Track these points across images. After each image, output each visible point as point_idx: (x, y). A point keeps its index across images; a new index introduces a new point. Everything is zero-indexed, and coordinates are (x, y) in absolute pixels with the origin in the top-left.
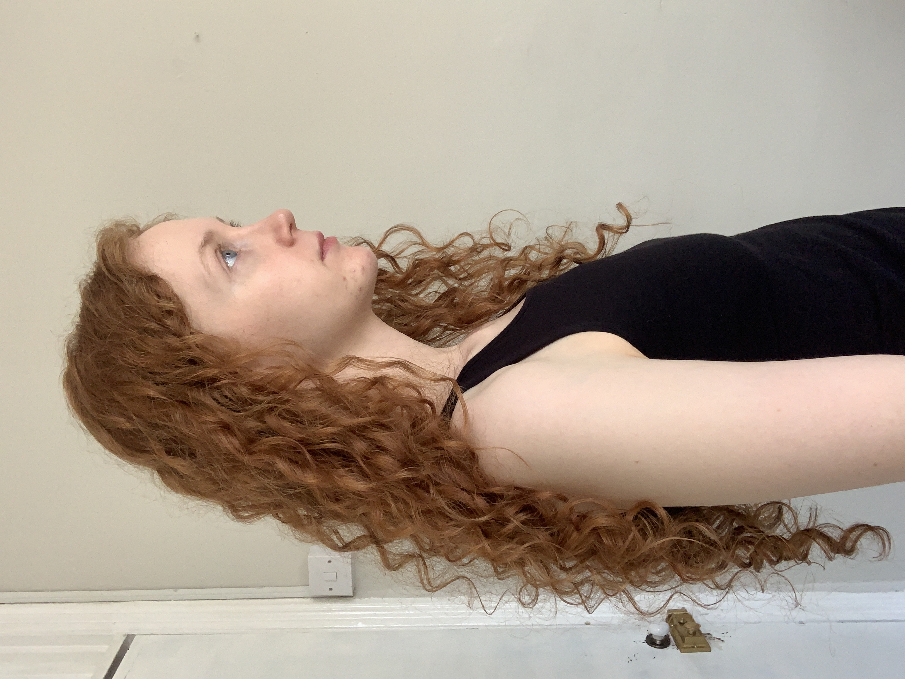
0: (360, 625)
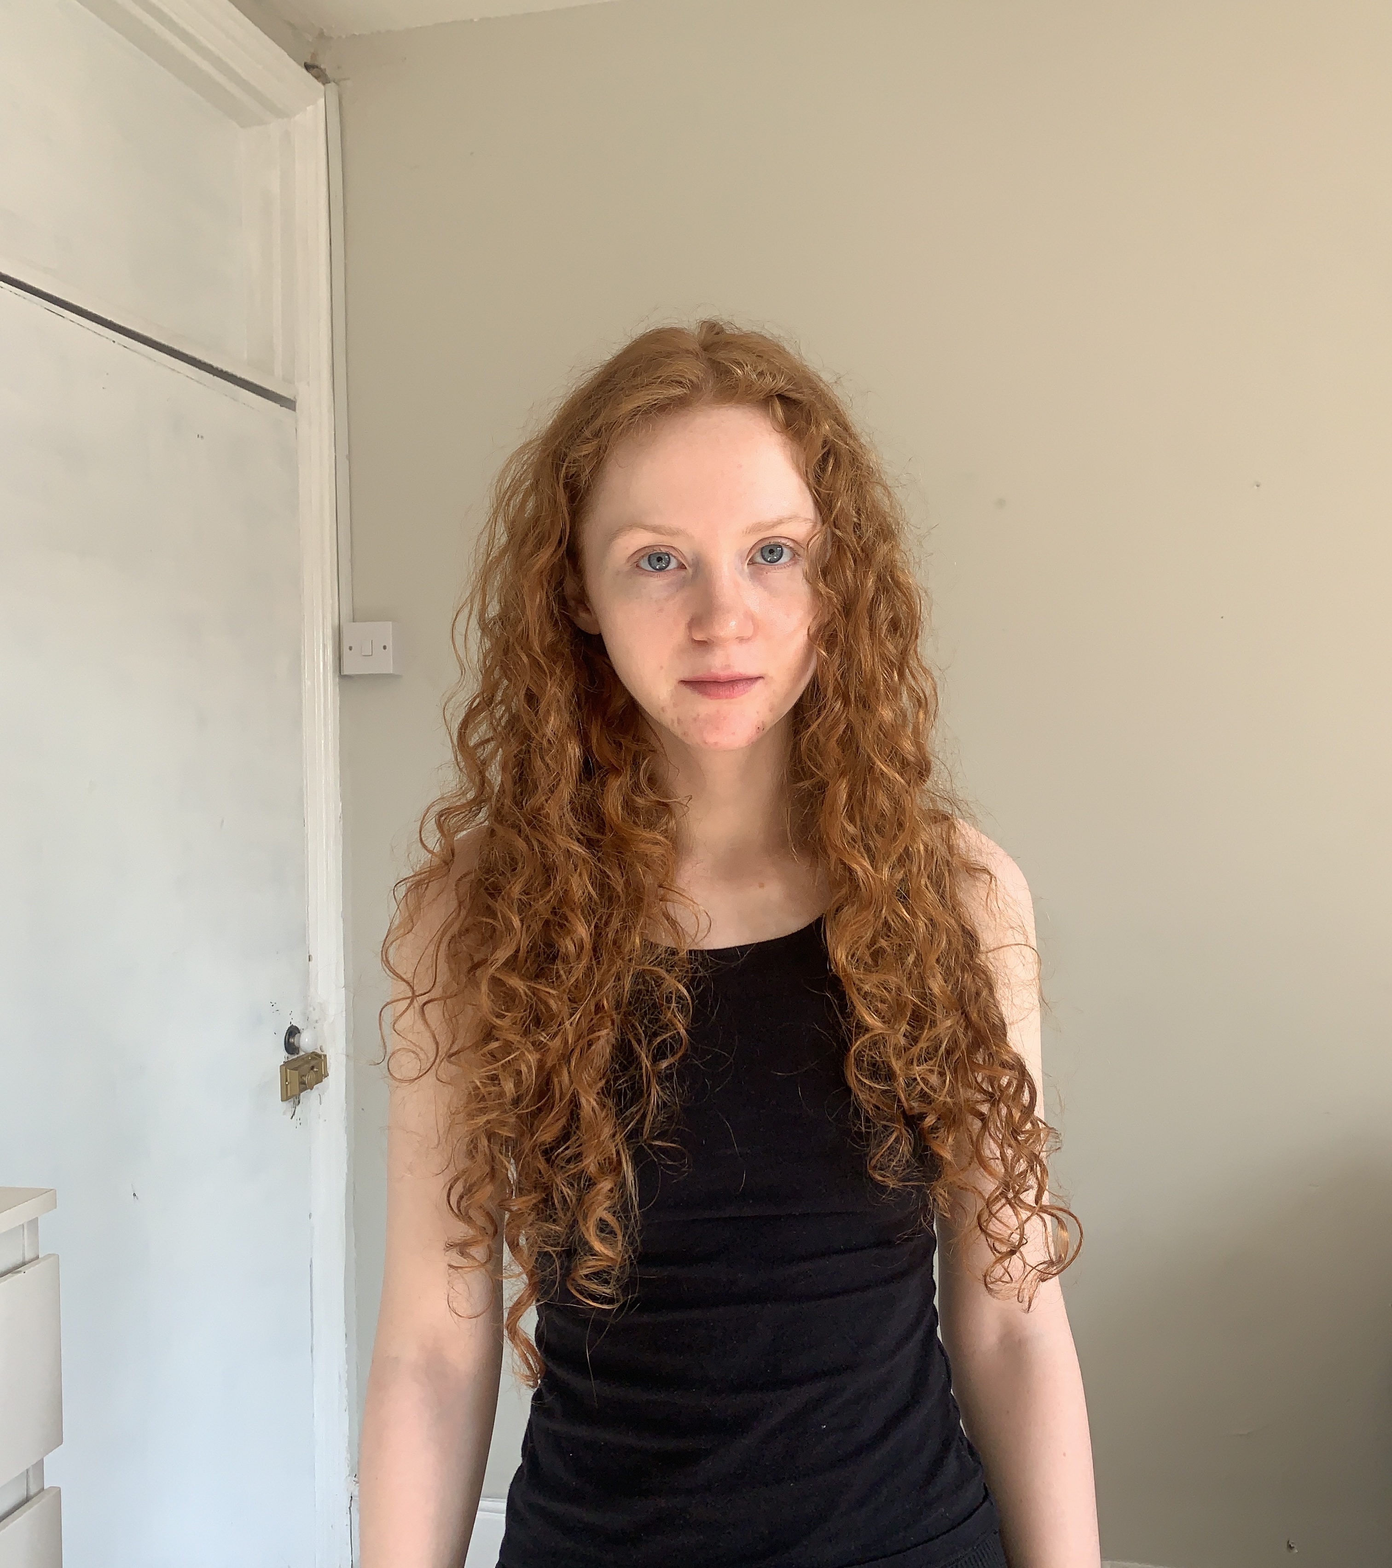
0: (309, 683)
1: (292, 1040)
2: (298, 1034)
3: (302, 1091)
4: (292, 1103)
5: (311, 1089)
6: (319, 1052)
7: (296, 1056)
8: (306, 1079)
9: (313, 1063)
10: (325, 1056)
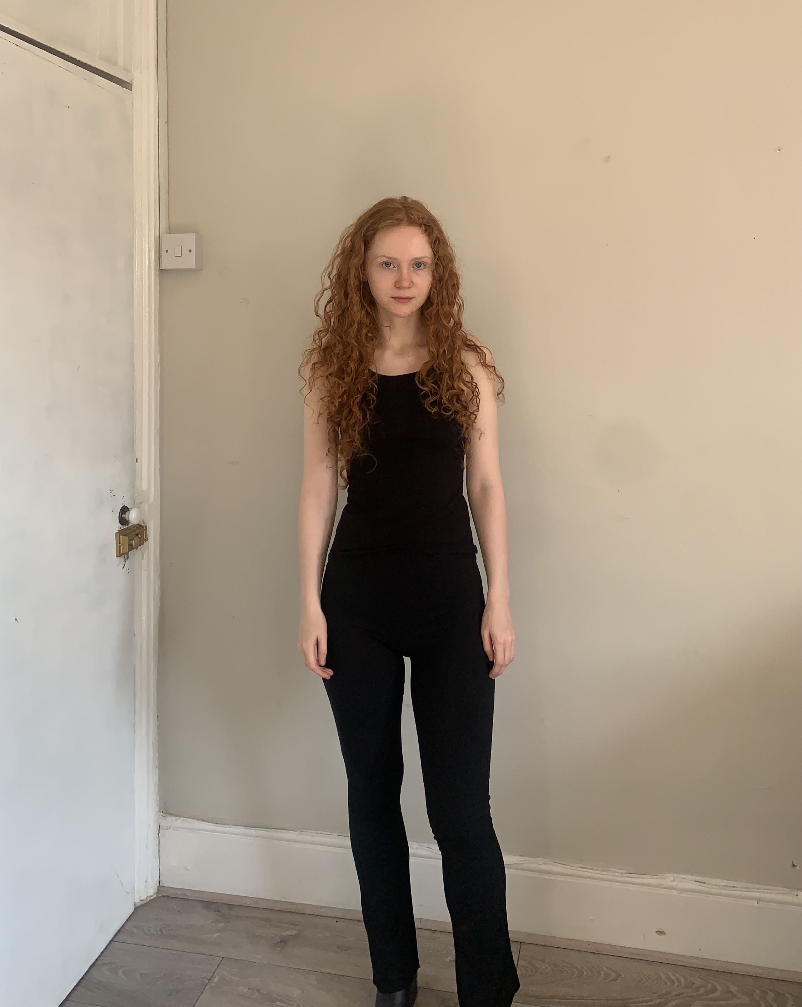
0: (138, 274)
1: (124, 516)
2: (128, 512)
3: (129, 550)
4: (123, 558)
5: (137, 549)
6: (143, 524)
7: (127, 527)
8: (133, 542)
9: (138, 531)
10: (146, 527)
